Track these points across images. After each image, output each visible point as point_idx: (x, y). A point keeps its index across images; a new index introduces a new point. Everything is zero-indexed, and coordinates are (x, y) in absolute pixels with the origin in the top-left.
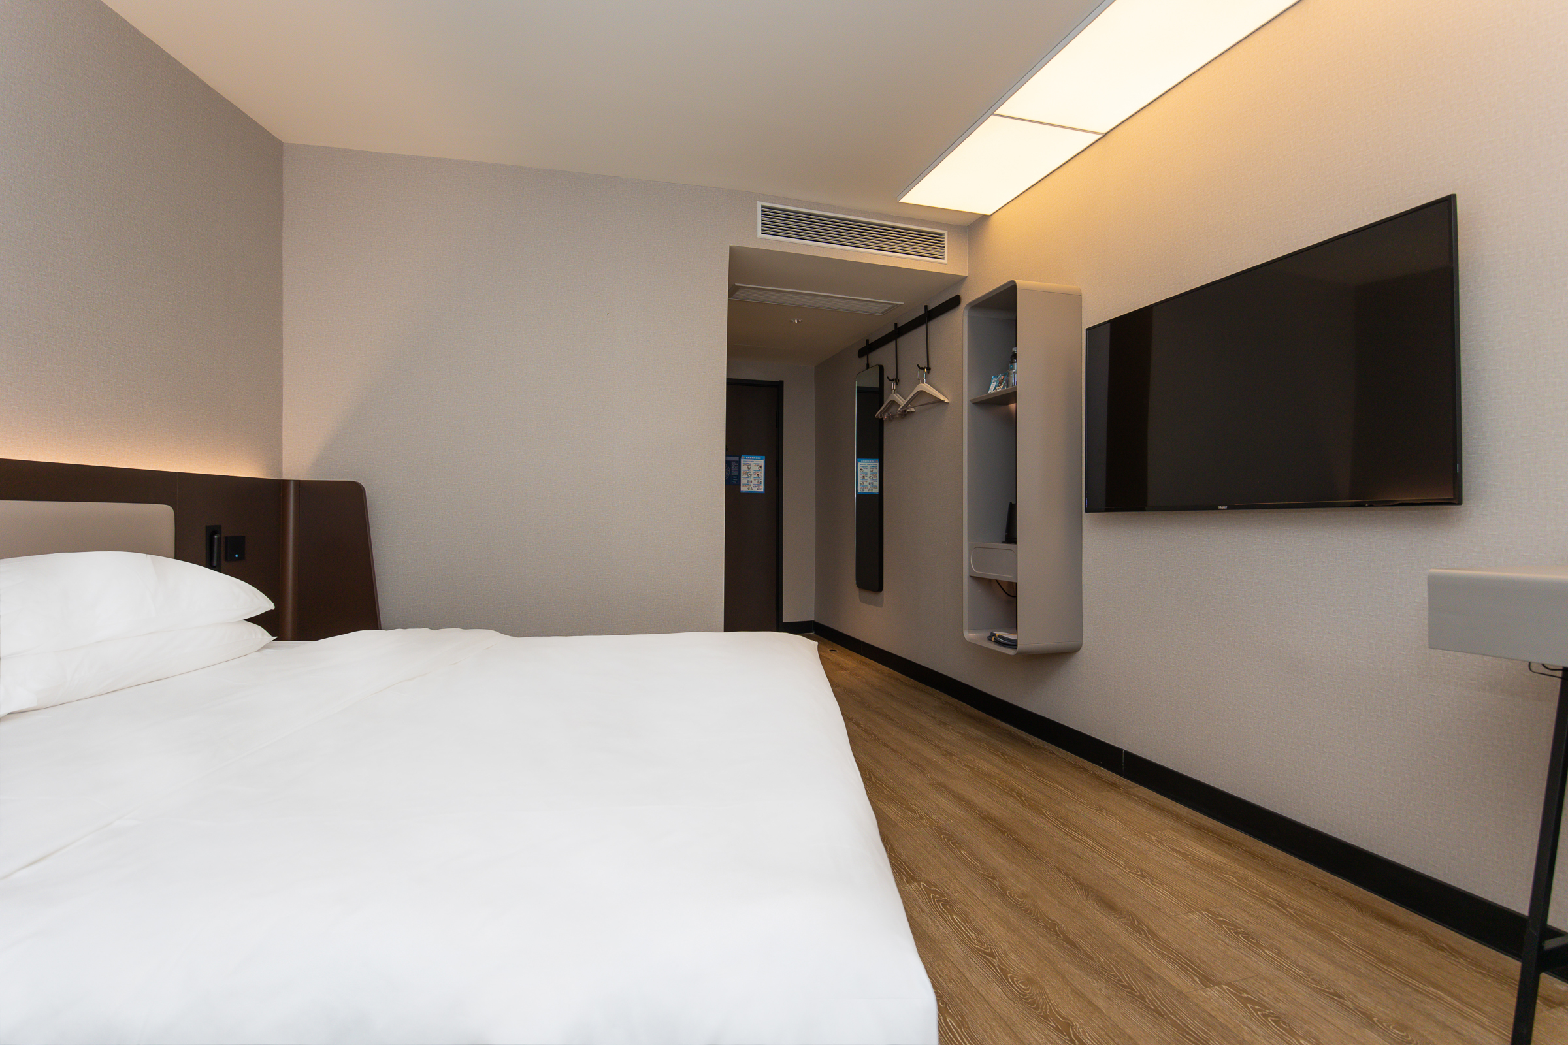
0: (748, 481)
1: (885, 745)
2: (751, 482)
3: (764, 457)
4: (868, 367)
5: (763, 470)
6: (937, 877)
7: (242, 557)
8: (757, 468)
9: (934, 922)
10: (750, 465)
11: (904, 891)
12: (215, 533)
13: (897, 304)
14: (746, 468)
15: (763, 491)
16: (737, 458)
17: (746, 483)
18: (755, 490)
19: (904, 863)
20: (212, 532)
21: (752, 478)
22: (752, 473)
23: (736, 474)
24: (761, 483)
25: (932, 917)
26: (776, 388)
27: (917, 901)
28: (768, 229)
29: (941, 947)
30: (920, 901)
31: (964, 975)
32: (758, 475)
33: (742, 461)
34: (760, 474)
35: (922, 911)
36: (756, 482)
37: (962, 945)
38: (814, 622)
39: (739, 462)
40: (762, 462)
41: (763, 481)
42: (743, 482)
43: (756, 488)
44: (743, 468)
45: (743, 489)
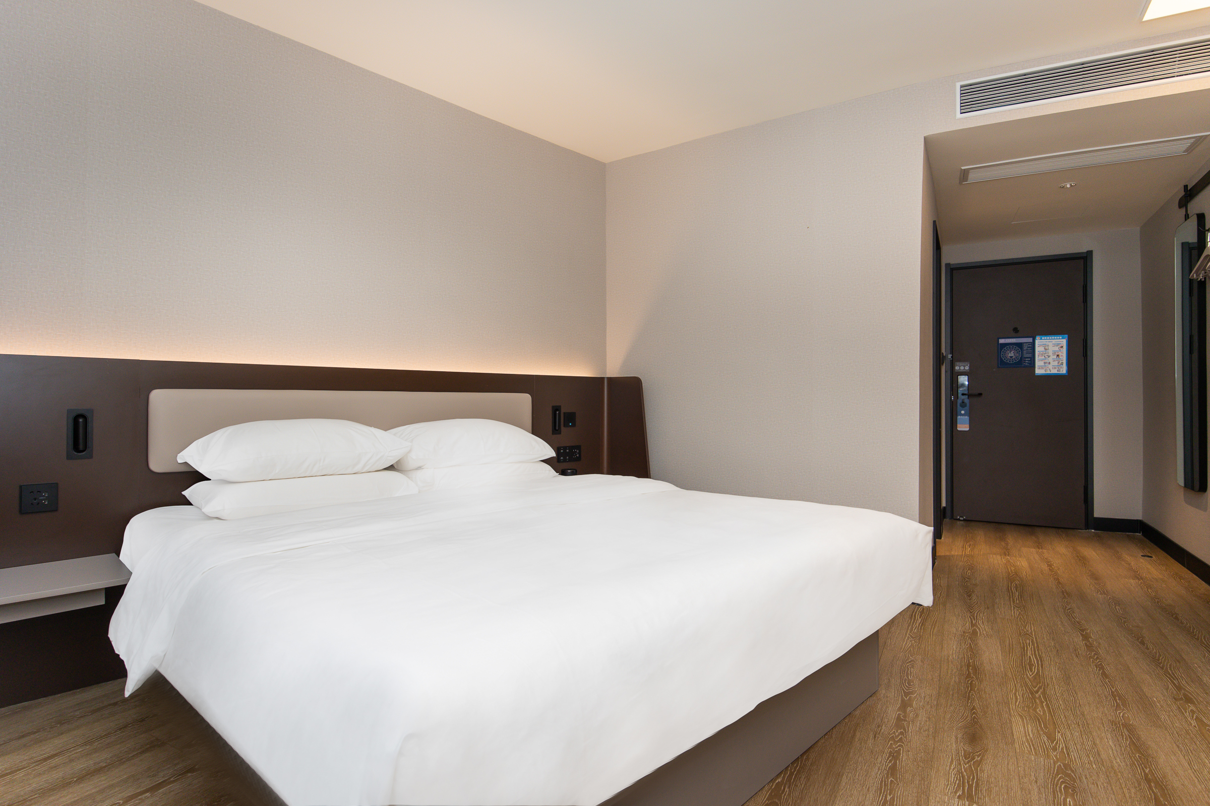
0: (1045, 363)
1: (1100, 667)
2: (1049, 363)
3: (1066, 336)
4: (1187, 217)
5: (1064, 350)
7: (574, 425)
8: (1056, 348)
10: (1048, 346)
12: (557, 410)
13: (1202, 136)
14: (1042, 349)
15: (1065, 372)
16: (1030, 340)
17: (1043, 364)
18: (1054, 371)
20: (556, 409)
21: (1050, 360)
22: (1050, 354)
23: (1030, 355)
24: (1062, 364)
26: (1085, 259)
28: (967, 106)
32: (1058, 356)
33: (1037, 342)
34: (1060, 354)
36: (1056, 363)
38: (1140, 521)
39: (1033, 344)
40: (1064, 342)
41: (1065, 361)
42: (1038, 363)
43: (1056, 370)
44: (1038, 349)
45: (1039, 371)
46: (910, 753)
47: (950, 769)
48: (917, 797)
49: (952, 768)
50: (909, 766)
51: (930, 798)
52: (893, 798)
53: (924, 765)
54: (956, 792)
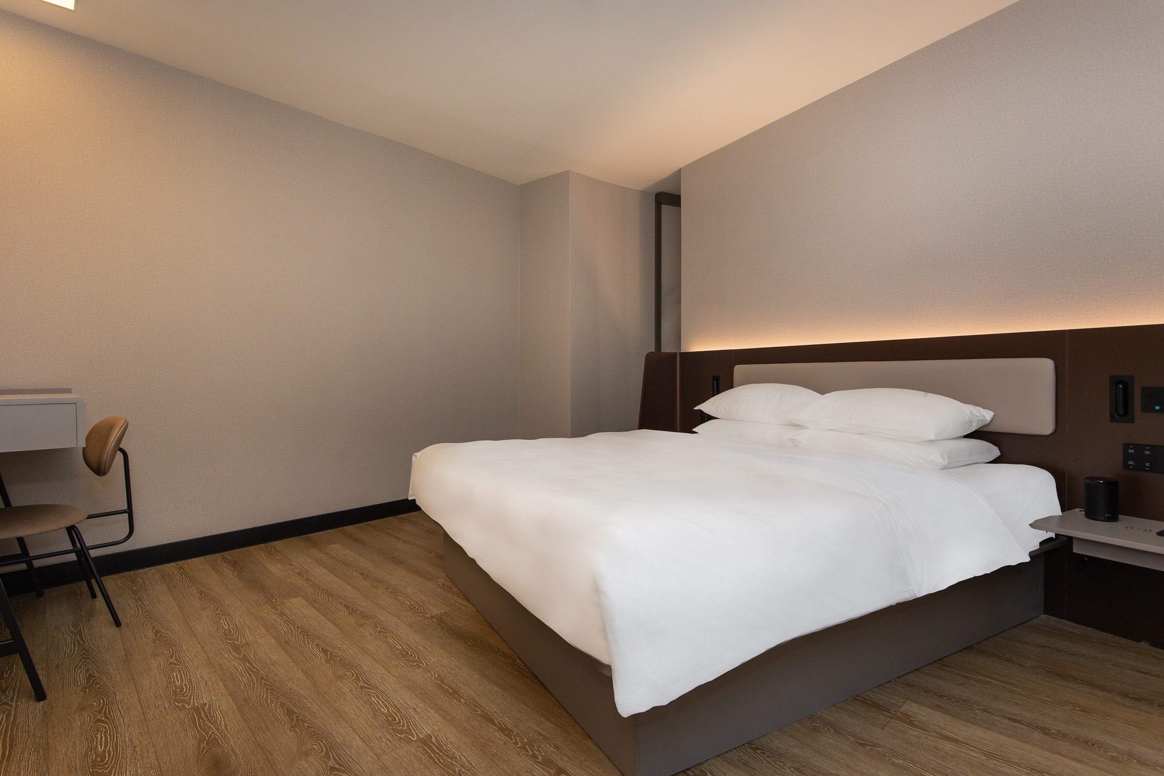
6: (397, 751)
9: (405, 702)
11: (433, 725)
19: (436, 763)
25: (406, 706)
27: (420, 718)
29: (400, 684)
30: (417, 719)
31: (387, 670)
35: (415, 709)
37: (384, 689)
46: (503, 743)
47: (463, 755)
48: (451, 714)
49: (462, 757)
50: (485, 731)
51: (444, 721)
52: (461, 702)
53: (481, 742)
54: (436, 738)
